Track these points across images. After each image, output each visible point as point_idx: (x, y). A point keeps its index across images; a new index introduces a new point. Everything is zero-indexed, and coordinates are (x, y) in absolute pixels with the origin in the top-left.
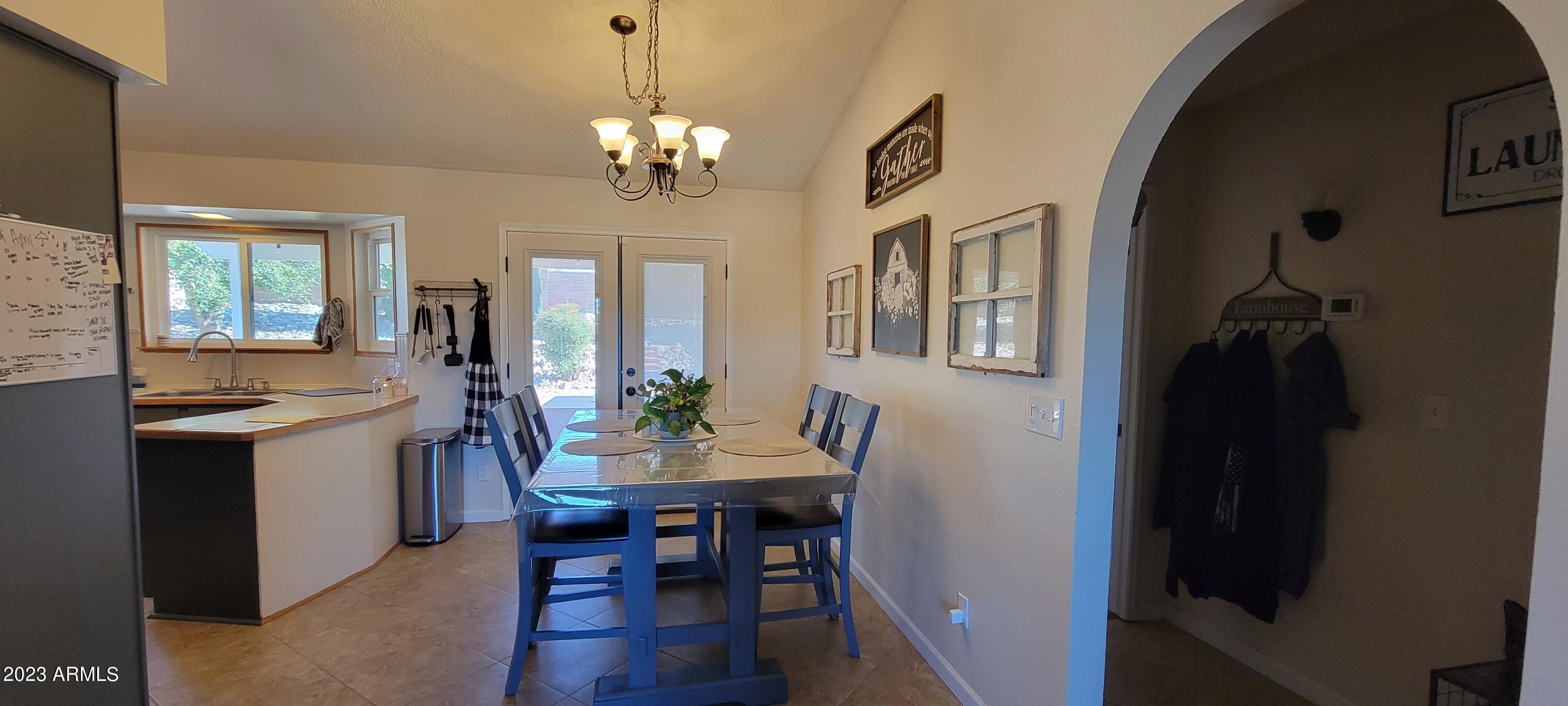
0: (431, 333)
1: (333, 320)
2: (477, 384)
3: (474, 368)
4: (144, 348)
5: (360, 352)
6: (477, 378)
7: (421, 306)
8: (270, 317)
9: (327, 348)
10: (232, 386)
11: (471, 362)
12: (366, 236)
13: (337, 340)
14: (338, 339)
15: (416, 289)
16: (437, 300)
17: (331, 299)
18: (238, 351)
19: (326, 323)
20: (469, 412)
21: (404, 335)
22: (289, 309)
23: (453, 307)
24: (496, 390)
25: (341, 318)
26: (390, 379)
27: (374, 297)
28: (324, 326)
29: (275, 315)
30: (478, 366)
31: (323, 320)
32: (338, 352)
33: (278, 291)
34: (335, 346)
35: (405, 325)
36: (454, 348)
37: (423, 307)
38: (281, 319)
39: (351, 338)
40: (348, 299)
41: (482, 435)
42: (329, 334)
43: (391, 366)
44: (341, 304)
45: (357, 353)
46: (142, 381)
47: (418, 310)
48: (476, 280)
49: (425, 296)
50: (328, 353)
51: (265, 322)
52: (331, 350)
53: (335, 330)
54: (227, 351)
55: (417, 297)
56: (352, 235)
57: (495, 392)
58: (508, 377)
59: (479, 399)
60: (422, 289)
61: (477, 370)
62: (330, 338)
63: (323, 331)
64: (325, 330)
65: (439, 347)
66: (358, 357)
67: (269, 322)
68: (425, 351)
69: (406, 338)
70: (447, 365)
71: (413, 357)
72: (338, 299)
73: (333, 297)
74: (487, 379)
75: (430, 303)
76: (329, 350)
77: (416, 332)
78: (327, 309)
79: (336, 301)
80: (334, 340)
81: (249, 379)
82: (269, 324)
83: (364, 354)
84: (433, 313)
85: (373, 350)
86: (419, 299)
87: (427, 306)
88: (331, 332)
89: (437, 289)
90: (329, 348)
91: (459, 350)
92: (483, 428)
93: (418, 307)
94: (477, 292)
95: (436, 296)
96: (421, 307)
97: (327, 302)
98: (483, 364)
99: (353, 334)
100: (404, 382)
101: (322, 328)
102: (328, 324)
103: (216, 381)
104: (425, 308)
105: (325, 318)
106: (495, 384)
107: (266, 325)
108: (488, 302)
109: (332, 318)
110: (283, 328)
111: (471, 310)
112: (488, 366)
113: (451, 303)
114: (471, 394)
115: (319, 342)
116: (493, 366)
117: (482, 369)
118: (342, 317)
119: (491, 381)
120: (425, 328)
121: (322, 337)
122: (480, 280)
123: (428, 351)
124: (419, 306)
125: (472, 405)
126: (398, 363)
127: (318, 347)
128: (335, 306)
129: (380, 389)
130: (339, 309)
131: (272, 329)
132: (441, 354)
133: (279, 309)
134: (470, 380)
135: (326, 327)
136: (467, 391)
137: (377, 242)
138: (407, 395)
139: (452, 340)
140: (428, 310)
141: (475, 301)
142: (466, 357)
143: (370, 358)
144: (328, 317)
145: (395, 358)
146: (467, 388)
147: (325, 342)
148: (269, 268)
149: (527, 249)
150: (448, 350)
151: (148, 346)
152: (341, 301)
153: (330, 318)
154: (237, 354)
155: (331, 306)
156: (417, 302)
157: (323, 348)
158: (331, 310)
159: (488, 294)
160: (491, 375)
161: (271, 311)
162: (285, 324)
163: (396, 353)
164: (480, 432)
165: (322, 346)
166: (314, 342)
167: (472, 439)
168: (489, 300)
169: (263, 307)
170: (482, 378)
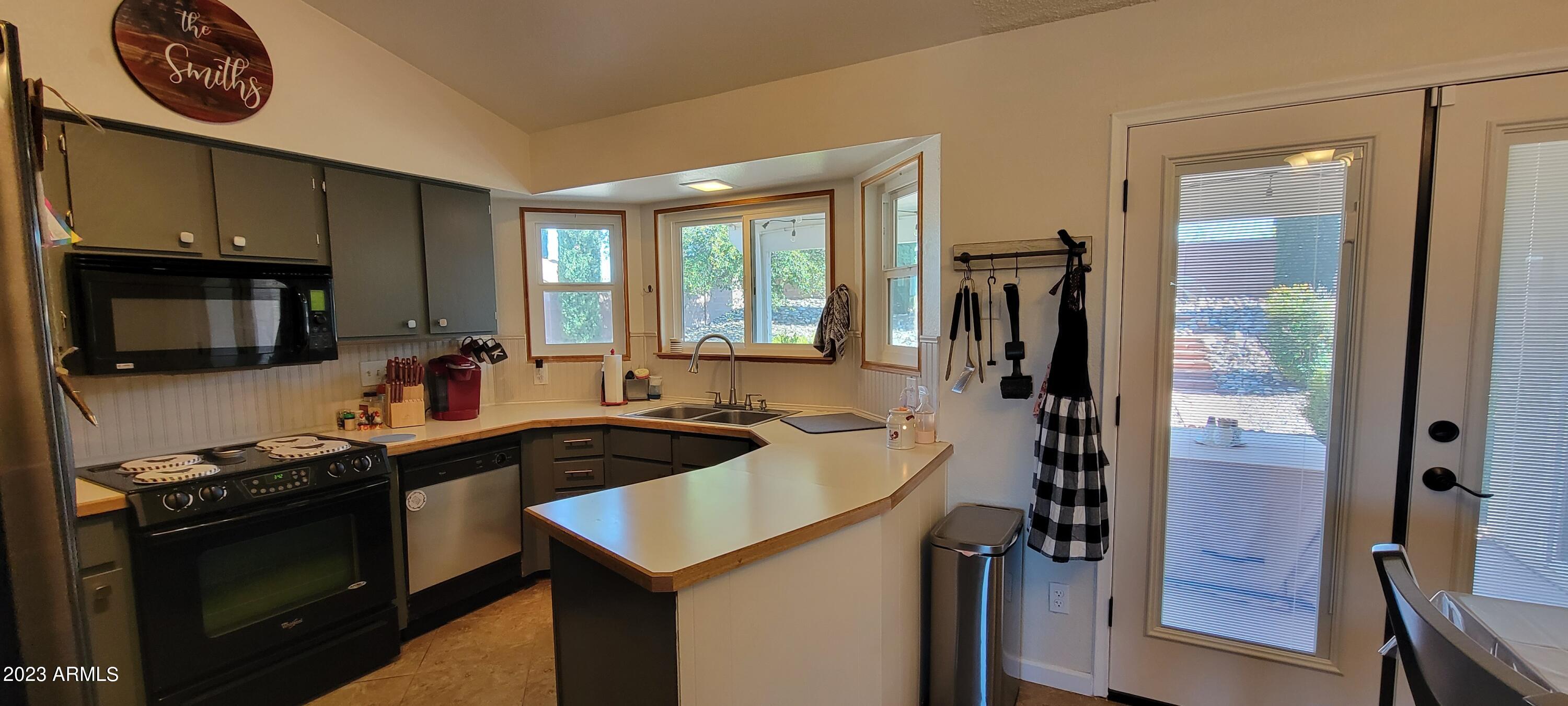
0: (978, 337)
1: (838, 316)
2: (1062, 437)
3: (1057, 405)
4: (660, 353)
5: (868, 363)
6: (1063, 425)
7: (964, 287)
8: (801, 312)
9: (829, 357)
10: (730, 404)
11: (1052, 394)
12: (881, 188)
13: (841, 345)
14: (843, 344)
15: (956, 259)
16: (991, 277)
17: (836, 287)
18: (738, 358)
19: (829, 321)
20: (1044, 489)
21: (934, 340)
22: (814, 304)
23: (1018, 287)
24: (1097, 452)
25: (847, 313)
26: (912, 417)
27: (889, 280)
28: (827, 326)
29: (804, 309)
30: (1065, 403)
31: (825, 316)
32: (842, 361)
33: (804, 287)
34: (838, 353)
35: (936, 325)
36: (1017, 365)
37: (967, 289)
38: (808, 313)
39: (858, 341)
40: (856, 285)
41: (1070, 540)
42: (832, 337)
43: (912, 390)
44: (846, 292)
45: (865, 364)
46: (657, 391)
47: (959, 296)
48: (1063, 234)
49: (971, 271)
50: (830, 363)
51: (797, 316)
52: (834, 359)
53: (839, 331)
54: (727, 358)
55: (955, 273)
56: (863, 189)
57: (1096, 454)
58: (1117, 423)
59: (1066, 468)
60: (965, 258)
61: (1064, 412)
62: (832, 341)
63: (825, 333)
64: (828, 331)
65: (992, 363)
66: (866, 370)
67: (800, 316)
68: (966, 369)
69: (935, 346)
70: (1004, 397)
71: (947, 380)
72: (844, 286)
73: (837, 285)
74: (1082, 428)
75: (979, 283)
76: (831, 359)
77: (953, 336)
78: (830, 301)
79: (841, 290)
80: (837, 345)
81: (747, 395)
82: (799, 318)
83: (873, 367)
84: (983, 299)
85: (886, 361)
86: (962, 276)
87: (974, 289)
88: (835, 333)
89: (992, 257)
90: (832, 357)
91: (1025, 369)
92: (1072, 525)
93: (958, 291)
94: (1066, 256)
95: (990, 270)
96: (963, 292)
97: (831, 291)
98: (1075, 399)
99: (860, 336)
100: (931, 419)
101: (824, 328)
102: (831, 323)
103: (717, 395)
104: (971, 292)
105: (828, 311)
106: (1095, 437)
107: (797, 318)
108: (1087, 274)
109: (836, 313)
110: (809, 321)
111: (1053, 292)
112: (1083, 403)
113: (1013, 280)
114: (1048, 456)
115: (820, 346)
116: (1092, 401)
117: (1073, 408)
118: (848, 311)
119: (1088, 433)
120: (968, 329)
121: (824, 340)
122: (1071, 234)
123: (972, 369)
124: (961, 290)
125: (1052, 475)
126: (922, 387)
127: (819, 355)
128: (840, 297)
129: (896, 433)
130: (845, 301)
131: (801, 322)
132: (995, 376)
133: (808, 304)
134: (1049, 428)
135: (829, 327)
136: (1042, 450)
137: (895, 194)
138: (935, 442)
139: (1015, 350)
140: (975, 296)
141: (1060, 274)
142: (1038, 384)
143: (881, 373)
144: (831, 312)
145: (917, 377)
146: (1043, 443)
147: (828, 347)
148: (798, 266)
149: (1170, 159)
150: (1007, 369)
151: (663, 351)
152: (847, 289)
153: (833, 313)
154: (736, 362)
155: (836, 296)
156: (957, 282)
157: (825, 356)
158: (835, 303)
159: (1085, 259)
160: (1088, 420)
161: (801, 306)
162: (811, 317)
163: (919, 369)
164: (1064, 533)
165: (824, 354)
166: (815, 347)
167: (1050, 545)
168: (1089, 270)
169: (796, 303)
170: (1072, 426)
